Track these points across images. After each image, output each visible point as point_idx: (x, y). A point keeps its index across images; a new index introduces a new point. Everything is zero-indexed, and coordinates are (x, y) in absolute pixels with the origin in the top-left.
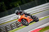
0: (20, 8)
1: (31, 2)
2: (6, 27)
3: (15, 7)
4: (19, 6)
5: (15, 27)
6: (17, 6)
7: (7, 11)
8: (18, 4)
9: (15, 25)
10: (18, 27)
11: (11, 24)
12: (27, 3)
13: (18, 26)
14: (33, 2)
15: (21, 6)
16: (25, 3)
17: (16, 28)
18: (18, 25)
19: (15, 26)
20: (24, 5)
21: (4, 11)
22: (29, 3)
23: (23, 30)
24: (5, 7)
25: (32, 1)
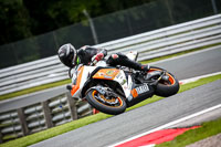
2: (27, 111)
3: (72, 23)
4: (90, 20)
5: (67, 114)
6: (79, 21)
7: (36, 38)
8: (85, 11)
9: (67, 105)
10: (80, 115)
11: (49, 101)
12: (125, 7)
13: (80, 110)
14: (153, 4)
15: (100, 18)
16: (119, 9)
17: (68, 118)
18: (78, 106)
19: (66, 110)
20: (114, 14)
21: (22, 38)
22: (135, 8)
23: (101, 132)
24: (24, 20)
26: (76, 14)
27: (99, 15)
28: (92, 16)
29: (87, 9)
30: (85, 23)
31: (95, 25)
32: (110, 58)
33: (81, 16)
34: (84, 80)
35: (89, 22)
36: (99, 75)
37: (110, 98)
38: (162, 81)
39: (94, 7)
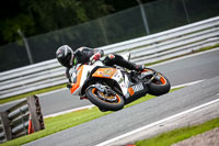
0: (27, 47)
1: (80, 25)
3: (7, 42)
4: (25, 40)
6: (14, 41)
8: (19, 31)
9: (2, 126)
12: (60, 27)
14: (88, 24)
15: (35, 38)
18: (13, 127)
20: (49, 34)
22: (69, 28)
25: (83, 22)
26: (11, 34)
27: (34, 35)
28: (27, 35)
29: (22, 29)
30: (19, 43)
31: (30, 45)
32: (107, 58)
33: (16, 35)
34: (84, 79)
35: (24, 42)
36: (98, 73)
37: (110, 95)
38: (155, 81)
39: (28, 27)
